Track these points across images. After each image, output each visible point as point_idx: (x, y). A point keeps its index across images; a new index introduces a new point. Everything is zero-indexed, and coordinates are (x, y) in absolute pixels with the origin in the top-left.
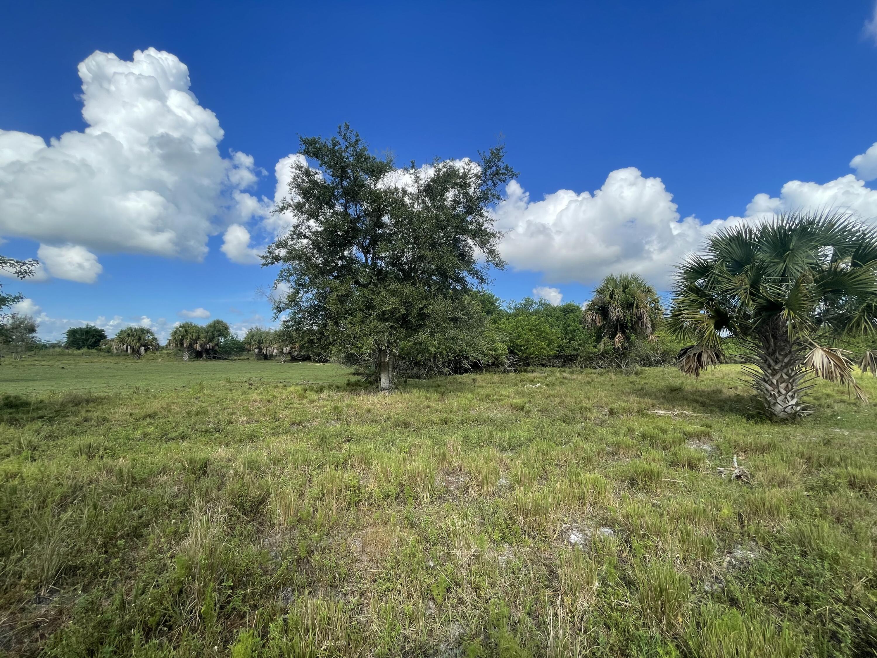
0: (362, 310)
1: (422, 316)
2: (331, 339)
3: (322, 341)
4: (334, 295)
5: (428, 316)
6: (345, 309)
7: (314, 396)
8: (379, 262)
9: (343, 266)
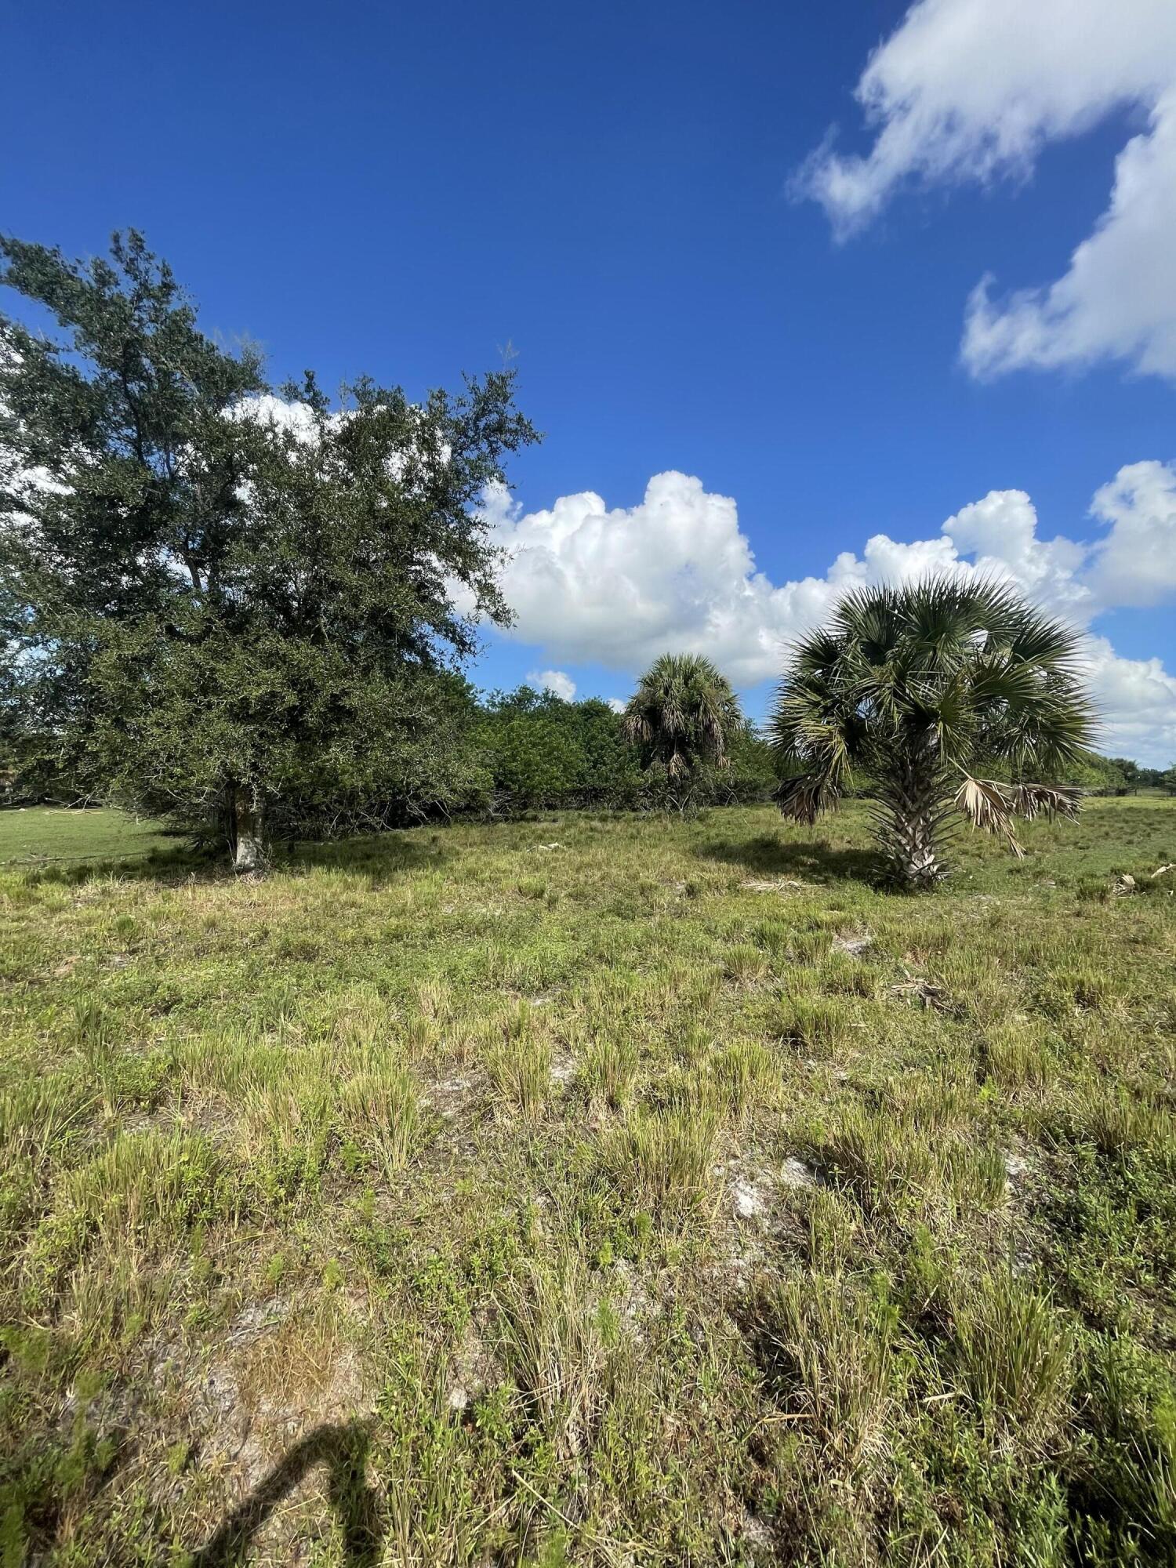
0: (187, 694)
1: (338, 711)
2: (104, 760)
3: (80, 764)
4: (110, 656)
5: (350, 714)
6: (143, 691)
7: (57, 893)
8: (229, 591)
9: (133, 589)
